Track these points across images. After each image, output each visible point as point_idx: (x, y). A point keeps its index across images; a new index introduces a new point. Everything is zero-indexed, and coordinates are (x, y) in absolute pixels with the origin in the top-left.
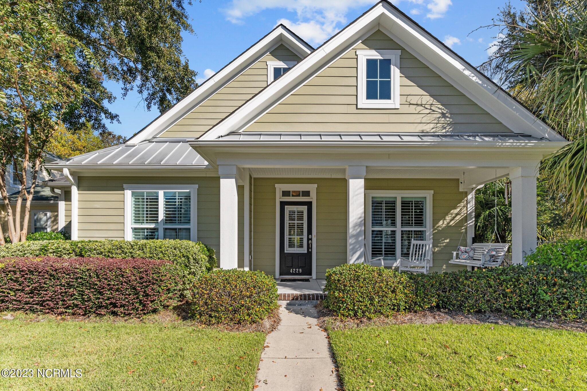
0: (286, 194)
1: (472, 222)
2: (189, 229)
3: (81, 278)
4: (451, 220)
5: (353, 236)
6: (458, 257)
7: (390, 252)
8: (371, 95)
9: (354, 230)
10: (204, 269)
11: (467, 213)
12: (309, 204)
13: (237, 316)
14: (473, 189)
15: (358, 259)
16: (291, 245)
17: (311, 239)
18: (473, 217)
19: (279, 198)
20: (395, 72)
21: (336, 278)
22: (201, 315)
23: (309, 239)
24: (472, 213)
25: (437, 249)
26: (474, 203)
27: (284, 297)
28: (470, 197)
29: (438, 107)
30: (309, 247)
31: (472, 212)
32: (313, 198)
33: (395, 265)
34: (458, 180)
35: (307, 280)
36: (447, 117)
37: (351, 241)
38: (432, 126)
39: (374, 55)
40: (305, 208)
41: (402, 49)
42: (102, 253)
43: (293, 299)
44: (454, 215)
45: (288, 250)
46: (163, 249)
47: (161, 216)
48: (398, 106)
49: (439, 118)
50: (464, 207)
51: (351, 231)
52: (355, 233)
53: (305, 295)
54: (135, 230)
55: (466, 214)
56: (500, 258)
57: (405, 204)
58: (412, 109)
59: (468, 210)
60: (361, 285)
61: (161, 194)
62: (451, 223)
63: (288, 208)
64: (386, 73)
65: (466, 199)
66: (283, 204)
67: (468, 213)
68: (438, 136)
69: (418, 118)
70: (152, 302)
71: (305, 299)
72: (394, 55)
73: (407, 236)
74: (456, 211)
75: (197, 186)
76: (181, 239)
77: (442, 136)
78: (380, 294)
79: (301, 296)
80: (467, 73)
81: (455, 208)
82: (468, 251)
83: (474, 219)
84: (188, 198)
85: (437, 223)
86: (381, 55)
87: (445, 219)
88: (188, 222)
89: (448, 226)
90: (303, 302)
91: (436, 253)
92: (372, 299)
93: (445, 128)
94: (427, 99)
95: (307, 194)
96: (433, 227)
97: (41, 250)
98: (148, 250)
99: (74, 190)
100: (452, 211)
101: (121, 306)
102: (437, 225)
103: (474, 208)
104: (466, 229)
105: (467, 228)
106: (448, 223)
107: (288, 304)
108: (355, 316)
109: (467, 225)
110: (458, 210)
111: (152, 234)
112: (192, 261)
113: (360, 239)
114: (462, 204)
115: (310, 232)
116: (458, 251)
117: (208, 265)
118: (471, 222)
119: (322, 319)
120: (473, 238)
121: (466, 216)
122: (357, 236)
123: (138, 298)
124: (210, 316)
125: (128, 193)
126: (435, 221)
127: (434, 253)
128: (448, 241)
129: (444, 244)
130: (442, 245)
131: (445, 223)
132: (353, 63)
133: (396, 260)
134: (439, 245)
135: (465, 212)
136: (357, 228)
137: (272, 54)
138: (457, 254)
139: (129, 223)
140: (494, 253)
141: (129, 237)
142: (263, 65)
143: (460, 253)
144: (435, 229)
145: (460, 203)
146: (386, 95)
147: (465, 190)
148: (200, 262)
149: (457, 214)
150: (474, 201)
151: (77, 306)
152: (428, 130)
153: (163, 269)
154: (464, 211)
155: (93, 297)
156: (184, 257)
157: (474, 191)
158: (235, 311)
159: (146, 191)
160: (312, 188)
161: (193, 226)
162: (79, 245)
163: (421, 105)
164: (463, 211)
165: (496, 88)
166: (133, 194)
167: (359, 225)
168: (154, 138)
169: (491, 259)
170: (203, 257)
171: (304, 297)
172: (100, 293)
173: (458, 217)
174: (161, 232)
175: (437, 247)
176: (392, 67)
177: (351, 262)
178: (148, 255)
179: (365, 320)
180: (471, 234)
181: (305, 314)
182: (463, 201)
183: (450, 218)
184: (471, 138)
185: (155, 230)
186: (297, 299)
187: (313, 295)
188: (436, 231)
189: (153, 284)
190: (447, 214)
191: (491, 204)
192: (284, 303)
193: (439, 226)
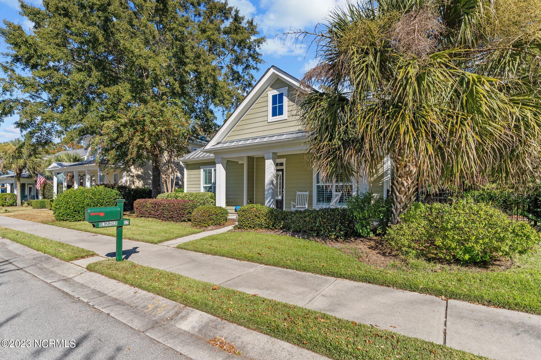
5: (267, 190)
8: (274, 114)
17: (283, 192)
18: (388, 174)
20: (285, 99)
24: (387, 171)
32: (284, 167)
39: (276, 92)
40: (281, 173)
41: (289, 86)
47: (213, 181)
48: (287, 118)
54: (205, 188)
58: (294, 118)
59: (384, 169)
61: (213, 170)
64: (281, 101)
67: (384, 171)
69: (296, 123)
72: (284, 90)
83: (389, 176)
86: (278, 91)
95: (282, 164)
101: (174, 218)
104: (383, 183)
109: (383, 180)
111: (210, 189)
115: (283, 187)
118: (387, 178)
120: (388, 190)
121: (383, 174)
125: (202, 170)
132: (266, 99)
139: (202, 185)
141: (202, 190)
146: (281, 113)
151: (165, 217)
152: (302, 129)
154: (381, 170)
155: (168, 214)
159: (208, 169)
160: (284, 161)
162: (187, 194)
166: (204, 170)
174: (213, 189)
176: (284, 97)
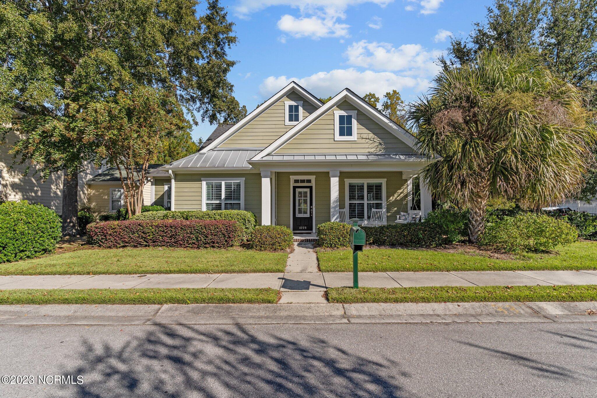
0: (296, 181)
2: (240, 203)
3: (197, 229)
4: (398, 197)
5: (333, 208)
6: (400, 219)
7: (361, 216)
8: (342, 134)
10: (253, 226)
12: (311, 188)
13: (274, 247)
14: (410, 178)
15: (335, 220)
16: (300, 212)
17: (312, 209)
18: (411, 195)
19: (292, 184)
20: (354, 122)
21: (322, 229)
22: (256, 246)
23: (311, 209)
25: (389, 214)
26: (411, 186)
27: (296, 240)
28: (409, 182)
29: (378, 140)
30: (311, 213)
31: (411, 191)
32: (313, 184)
34: (402, 172)
35: (310, 233)
36: (382, 145)
37: (332, 210)
38: (374, 149)
39: (343, 113)
40: (308, 190)
41: (358, 110)
42: (198, 217)
43: (301, 241)
44: (399, 194)
45: (298, 215)
46: (232, 215)
47: (223, 196)
48: (356, 139)
49: (378, 145)
50: (406, 188)
51: (332, 205)
52: (334, 206)
53: (307, 239)
54: (207, 204)
57: (370, 187)
58: (364, 141)
59: (408, 190)
60: (334, 232)
61: (223, 183)
62: (398, 198)
63: (298, 190)
64: (350, 122)
65: (406, 183)
66: (295, 188)
67: (408, 192)
68: (377, 155)
69: (367, 146)
70: (232, 241)
71: (307, 241)
72: (354, 113)
73: (370, 207)
74: (400, 191)
75: (244, 179)
76: (235, 209)
77: (379, 155)
78: (343, 236)
79: (305, 239)
80: (391, 124)
81: (400, 189)
82: (405, 215)
84: (239, 185)
86: (347, 113)
87: (394, 196)
88: (239, 199)
89: (396, 200)
90: (306, 243)
91: (389, 216)
92: (339, 239)
93: (381, 151)
94: (371, 135)
95: (309, 181)
96: (387, 200)
97: (164, 216)
98: (224, 216)
99: (173, 181)
100: (398, 191)
101: (217, 243)
103: (412, 189)
104: (407, 202)
106: (396, 198)
107: (298, 244)
108: (331, 247)
109: (407, 199)
110: (402, 190)
111: (218, 207)
112: (247, 221)
113: (337, 209)
114: (405, 187)
115: (311, 204)
117: (255, 224)
118: (410, 198)
119: (315, 249)
120: (411, 207)
121: (407, 194)
122: (336, 207)
123: (225, 239)
124: (261, 247)
125: (204, 183)
126: (388, 197)
127: (387, 216)
128: (396, 209)
129: (394, 211)
130: (392, 211)
131: (394, 198)
132: (332, 117)
135: (406, 191)
137: (288, 97)
138: (400, 217)
139: (204, 200)
140: (414, 216)
141: (204, 209)
142: (282, 104)
143: (401, 216)
145: (403, 186)
146: (350, 133)
147: (406, 178)
148: (251, 222)
149: (401, 193)
150: (411, 185)
151: (194, 243)
152: (372, 152)
153: (236, 225)
155: (203, 239)
156: (243, 219)
158: (273, 245)
159: (214, 181)
160: (313, 178)
161: (242, 202)
162: (185, 214)
163: (368, 139)
165: (405, 132)
166: (207, 183)
167: (336, 202)
168: (215, 148)
170: (252, 219)
171: (307, 240)
172: (207, 237)
173: (402, 195)
174: (223, 206)
175: (389, 212)
176: (353, 119)
177: (332, 221)
178: (223, 219)
179: (336, 248)
180: (410, 205)
181: (307, 248)
182: (405, 185)
183: (397, 195)
184: (394, 157)
185: (220, 204)
186: (303, 241)
187: (312, 239)
188: (389, 203)
189: (233, 232)
190: (395, 193)
192: (296, 243)
193: (390, 200)
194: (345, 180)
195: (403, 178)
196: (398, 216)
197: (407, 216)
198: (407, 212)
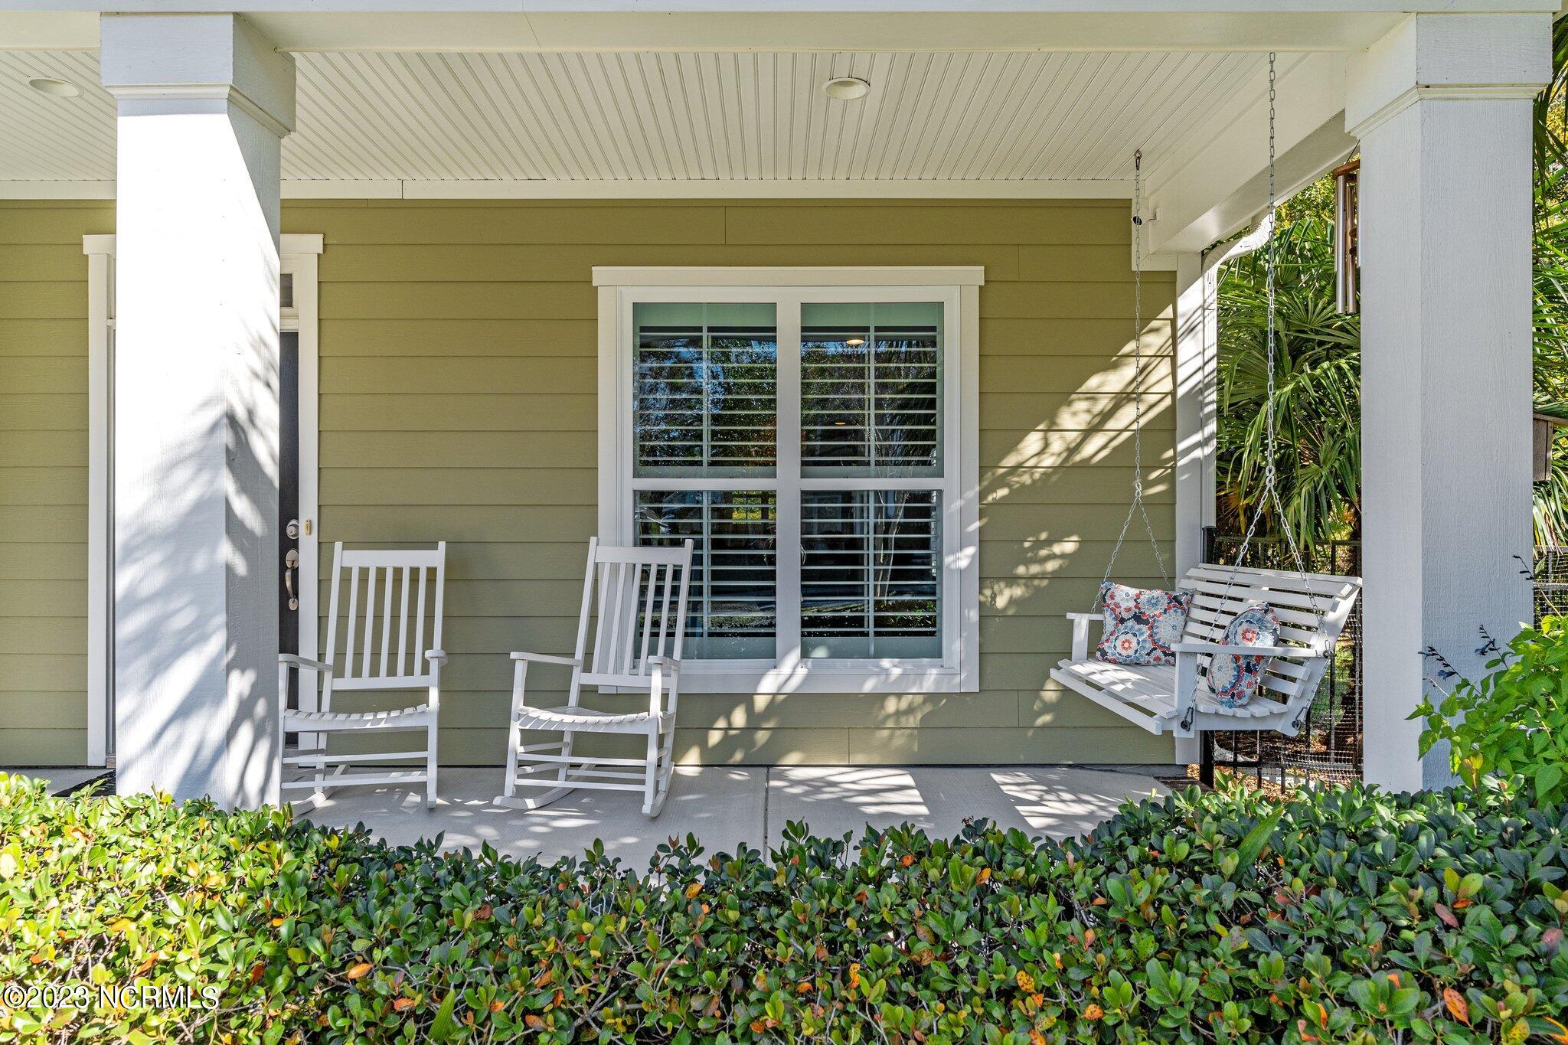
1: (1199, 445)
4: (1088, 433)
5: (148, 538)
6: (1093, 648)
9: (160, 496)
11: (1173, 393)
14: (1206, 259)
18: (1209, 416)
24: (1201, 391)
25: (1005, 593)
26: (1212, 338)
28: (1189, 302)
31: (1205, 387)
33: (769, 684)
34: (1126, 205)
44: (1103, 404)
50: (1160, 356)
52: (163, 514)
55: (1168, 401)
56: (1299, 672)
59: (1182, 375)
62: (1088, 450)
65: (1168, 312)
67: (1181, 391)
74: (1115, 381)
81: (1112, 365)
82: (1150, 612)
83: (1212, 427)
85: (1013, 446)
87: (1052, 427)
89: (1071, 467)
91: (999, 614)
96: (983, 470)
100: (1093, 383)
102: (1010, 461)
103: (1213, 364)
104: (1171, 479)
105: (1173, 474)
106: (1072, 451)
109: (1174, 458)
110: (1129, 371)
114: (1154, 342)
116: (1100, 611)
120: (1209, 532)
121: (1172, 410)
126: (996, 439)
127: (987, 613)
128: (1069, 546)
129: (1051, 566)
130: (1035, 569)
131: (1057, 444)
133: (771, 655)
134: (1021, 570)
135: (1167, 386)
136: (182, 475)
138: (1096, 629)
140: (1264, 643)
143: (1110, 621)
144: (1000, 482)
145: (1135, 336)
147: (1166, 266)
149: (1123, 398)
150: (1212, 326)
154: (1160, 380)
157: (1213, 272)
164: (1152, 379)
169: (1238, 678)
173: (1127, 414)
175: (1012, 580)
180: (1197, 510)
182: (1154, 324)
183: (1081, 422)
188: (1003, 492)
190: (1065, 398)
191: (1321, 343)
193: (1020, 466)
194: (601, 275)
195: (1141, 263)
196: (1081, 623)
197: (1167, 627)
198: (1167, 581)
